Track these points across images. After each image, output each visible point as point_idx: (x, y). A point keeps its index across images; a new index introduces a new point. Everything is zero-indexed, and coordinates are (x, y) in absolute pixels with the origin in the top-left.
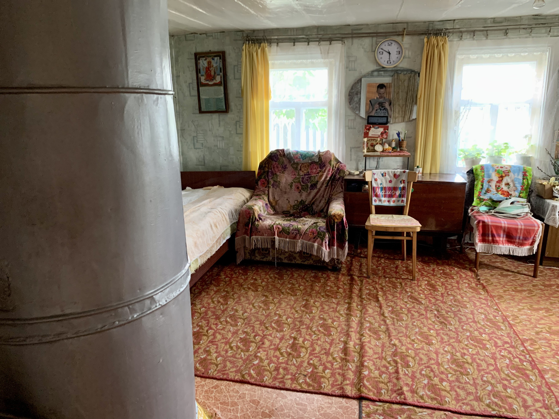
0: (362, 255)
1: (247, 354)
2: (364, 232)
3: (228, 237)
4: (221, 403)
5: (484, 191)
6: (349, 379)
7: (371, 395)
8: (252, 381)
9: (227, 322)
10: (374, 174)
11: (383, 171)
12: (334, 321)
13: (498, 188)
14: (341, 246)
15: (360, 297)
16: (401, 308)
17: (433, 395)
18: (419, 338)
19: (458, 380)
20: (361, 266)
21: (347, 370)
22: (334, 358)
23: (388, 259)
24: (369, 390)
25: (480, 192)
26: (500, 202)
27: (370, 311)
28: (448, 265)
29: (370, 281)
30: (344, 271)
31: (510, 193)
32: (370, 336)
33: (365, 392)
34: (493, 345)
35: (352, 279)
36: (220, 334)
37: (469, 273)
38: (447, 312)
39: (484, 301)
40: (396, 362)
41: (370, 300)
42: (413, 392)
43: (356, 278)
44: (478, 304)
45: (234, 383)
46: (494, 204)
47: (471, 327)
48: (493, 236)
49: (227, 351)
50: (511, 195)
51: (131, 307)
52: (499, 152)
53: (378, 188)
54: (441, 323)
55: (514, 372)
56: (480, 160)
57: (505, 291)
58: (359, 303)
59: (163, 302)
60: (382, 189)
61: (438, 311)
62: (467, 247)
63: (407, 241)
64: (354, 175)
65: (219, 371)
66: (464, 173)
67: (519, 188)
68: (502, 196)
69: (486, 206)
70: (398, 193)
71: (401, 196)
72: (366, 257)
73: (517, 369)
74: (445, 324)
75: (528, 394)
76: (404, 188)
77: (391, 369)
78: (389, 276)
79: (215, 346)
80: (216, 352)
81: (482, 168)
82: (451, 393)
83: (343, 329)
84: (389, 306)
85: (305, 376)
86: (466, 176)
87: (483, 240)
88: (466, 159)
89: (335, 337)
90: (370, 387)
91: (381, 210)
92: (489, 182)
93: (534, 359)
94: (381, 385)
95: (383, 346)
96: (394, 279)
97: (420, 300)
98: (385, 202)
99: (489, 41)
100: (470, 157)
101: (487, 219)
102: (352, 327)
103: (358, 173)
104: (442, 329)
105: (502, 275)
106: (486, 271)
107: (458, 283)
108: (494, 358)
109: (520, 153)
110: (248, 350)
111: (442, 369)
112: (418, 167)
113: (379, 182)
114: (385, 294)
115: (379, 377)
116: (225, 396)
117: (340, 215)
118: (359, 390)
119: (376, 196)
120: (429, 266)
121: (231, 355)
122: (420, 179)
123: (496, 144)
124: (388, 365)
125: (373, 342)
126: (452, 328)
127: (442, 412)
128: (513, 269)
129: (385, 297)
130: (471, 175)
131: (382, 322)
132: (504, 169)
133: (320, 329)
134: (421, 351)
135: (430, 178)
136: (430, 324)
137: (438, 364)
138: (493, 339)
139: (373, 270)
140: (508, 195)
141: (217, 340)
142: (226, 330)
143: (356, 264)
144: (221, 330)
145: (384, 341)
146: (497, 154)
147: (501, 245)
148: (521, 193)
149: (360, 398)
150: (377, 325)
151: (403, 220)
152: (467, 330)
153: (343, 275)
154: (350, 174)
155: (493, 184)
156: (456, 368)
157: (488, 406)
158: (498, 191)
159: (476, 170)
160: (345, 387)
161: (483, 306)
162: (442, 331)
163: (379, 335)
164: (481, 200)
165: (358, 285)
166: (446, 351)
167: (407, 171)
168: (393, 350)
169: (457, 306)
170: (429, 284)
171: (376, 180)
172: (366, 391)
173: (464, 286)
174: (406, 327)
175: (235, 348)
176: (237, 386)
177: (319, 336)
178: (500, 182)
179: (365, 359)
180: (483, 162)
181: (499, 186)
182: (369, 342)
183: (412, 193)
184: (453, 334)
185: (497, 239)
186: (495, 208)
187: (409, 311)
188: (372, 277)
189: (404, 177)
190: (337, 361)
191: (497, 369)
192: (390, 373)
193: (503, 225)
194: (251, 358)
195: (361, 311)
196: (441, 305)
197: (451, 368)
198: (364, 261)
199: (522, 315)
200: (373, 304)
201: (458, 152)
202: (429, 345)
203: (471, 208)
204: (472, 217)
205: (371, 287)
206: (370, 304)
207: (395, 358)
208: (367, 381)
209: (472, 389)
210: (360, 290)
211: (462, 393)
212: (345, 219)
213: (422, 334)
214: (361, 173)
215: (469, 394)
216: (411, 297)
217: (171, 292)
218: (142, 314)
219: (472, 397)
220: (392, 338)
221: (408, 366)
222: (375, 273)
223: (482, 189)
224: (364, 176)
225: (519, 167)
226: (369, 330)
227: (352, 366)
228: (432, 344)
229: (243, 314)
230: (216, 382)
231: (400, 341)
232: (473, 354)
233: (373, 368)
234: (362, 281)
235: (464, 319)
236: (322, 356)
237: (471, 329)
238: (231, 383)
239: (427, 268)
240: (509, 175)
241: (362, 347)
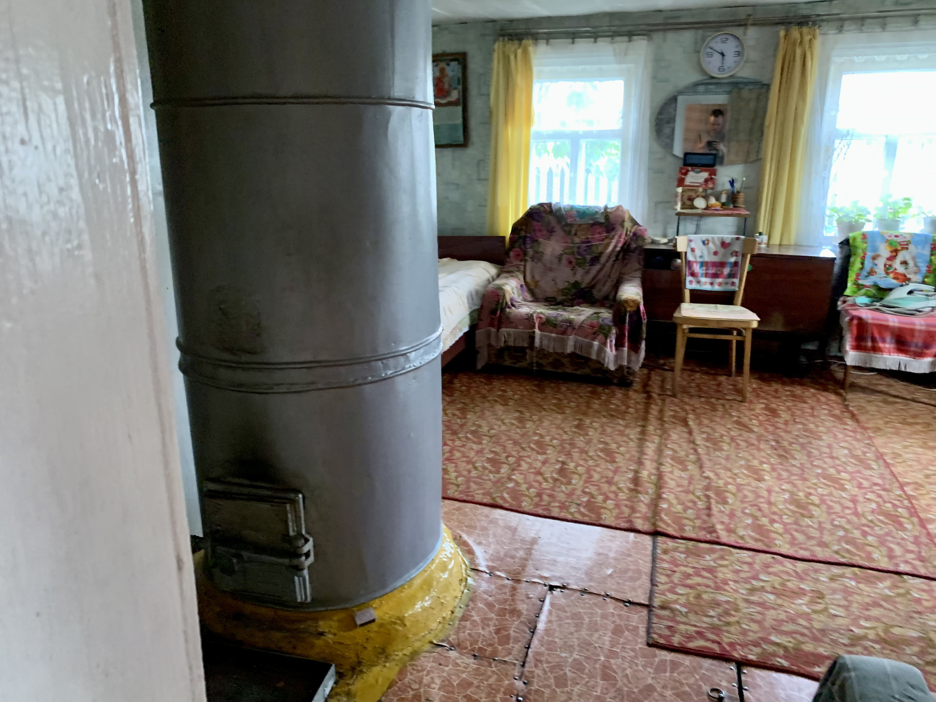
0: (666, 367)
1: (497, 476)
2: (673, 327)
3: (466, 329)
4: (466, 526)
5: (864, 273)
6: (640, 512)
7: (670, 531)
8: (506, 505)
9: (467, 438)
10: (690, 241)
11: (704, 236)
12: (620, 446)
13: (887, 269)
14: (634, 348)
15: (661, 419)
16: (722, 436)
17: (758, 536)
18: (745, 472)
19: (796, 523)
20: (663, 381)
21: (638, 502)
22: (619, 489)
23: (707, 373)
24: (668, 525)
25: (858, 275)
26: (891, 290)
27: (674, 437)
28: (801, 384)
29: (676, 400)
30: (637, 386)
31: (908, 276)
32: (672, 466)
33: (662, 527)
34: (855, 485)
35: (649, 397)
36: (459, 451)
37: (833, 397)
38: (791, 444)
39: (851, 434)
40: (708, 497)
41: (674, 423)
42: (730, 531)
43: (655, 395)
44: (840, 436)
45: (482, 507)
46: (881, 293)
47: (825, 463)
48: (874, 340)
49: (469, 472)
50: (909, 280)
51: (384, 361)
52: (895, 212)
53: (696, 262)
54: (780, 456)
55: (881, 518)
56: (863, 224)
57: (887, 423)
58: (659, 427)
59: (417, 364)
60: (703, 264)
61: (777, 442)
62: (835, 363)
63: (737, 342)
64: (659, 244)
65: (461, 492)
66: (835, 246)
67: (924, 269)
68: (895, 281)
69: (869, 297)
70: (726, 271)
71: (732, 275)
72: (672, 370)
73: (887, 515)
74: (786, 458)
75: (898, 544)
76: (736, 264)
77: (701, 505)
78: (705, 395)
79: (454, 465)
80: (455, 471)
81: (864, 236)
82: (784, 536)
83: (633, 456)
84: (704, 432)
85: (579, 505)
86: (838, 250)
87: (858, 347)
88: (840, 222)
89: (620, 464)
90: (669, 522)
91: (699, 297)
92: (874, 258)
93: (916, 506)
94: (685, 522)
95: (691, 479)
96: (713, 400)
97: (750, 426)
98: (706, 284)
99: (886, 35)
100: (846, 220)
101: (866, 315)
102: (645, 454)
103: (665, 240)
104: (781, 464)
105: (885, 402)
106: (862, 395)
107: (812, 408)
108: (854, 501)
109: (930, 215)
110: (498, 472)
111: (775, 509)
112: (760, 234)
113: (698, 253)
114: (698, 417)
115: (682, 512)
116: (471, 519)
117: (636, 300)
118: (654, 524)
119: (693, 274)
120: (770, 386)
121: (476, 475)
122: (763, 252)
123: (890, 200)
124: (696, 500)
125: (677, 473)
126: (794, 462)
127: (769, 555)
128: (905, 394)
129: (697, 421)
130: (846, 247)
131: (692, 451)
132: (899, 240)
133: (600, 454)
134: (746, 487)
135: (780, 250)
136: (764, 457)
137: (770, 503)
138: (856, 480)
139: (683, 387)
140: (905, 280)
141: (455, 458)
142: (467, 447)
143: (656, 378)
144: (460, 447)
145: (693, 473)
146: (891, 216)
147: (886, 356)
148: (926, 277)
149: (655, 534)
150: (683, 453)
151: (733, 312)
152: (818, 467)
153: (635, 391)
154: (653, 242)
155: (881, 263)
156: (796, 509)
157: (837, 552)
158: (887, 274)
159: (854, 239)
160: (633, 520)
161: (847, 438)
162: (780, 466)
163: (686, 466)
164: (859, 287)
165: (658, 405)
166: (783, 490)
167: (743, 237)
168: (705, 484)
169: (808, 437)
170: (767, 408)
171: (693, 250)
172: (663, 525)
173: (823, 413)
174: (727, 458)
175: (480, 469)
176: (486, 510)
177: (598, 462)
178: (892, 258)
179: (664, 490)
180: (868, 228)
181: (890, 266)
182: (671, 472)
183: (748, 273)
184: (795, 470)
185: (881, 345)
186: (882, 299)
187: (733, 439)
188: (679, 396)
189: (737, 247)
190: (623, 492)
191: (856, 513)
192: (699, 509)
193: (891, 324)
194: (503, 480)
195: (660, 436)
196: (783, 434)
197: (787, 509)
198: (668, 374)
199: (907, 453)
200: (680, 428)
201: (828, 212)
202: (759, 481)
203: (842, 299)
204: (843, 312)
205: (677, 409)
206: (675, 428)
207: (707, 493)
208: (666, 515)
209: (815, 533)
210: (661, 411)
211: (800, 537)
212: (642, 308)
213: (749, 468)
214: (670, 241)
215: (810, 538)
216: (738, 423)
217: (426, 353)
218: (396, 372)
219: (814, 542)
220: (704, 469)
221: (725, 502)
222: (685, 391)
223: (862, 269)
224: (675, 246)
225: (926, 236)
226: (672, 459)
227: (645, 499)
228: (764, 480)
229: (489, 431)
230: (457, 504)
231: (717, 474)
232: (824, 495)
233: (674, 502)
234: (664, 400)
235: (816, 452)
236: (602, 485)
237: (825, 466)
238: (478, 506)
239: (766, 388)
240: (907, 249)
241: (660, 476)
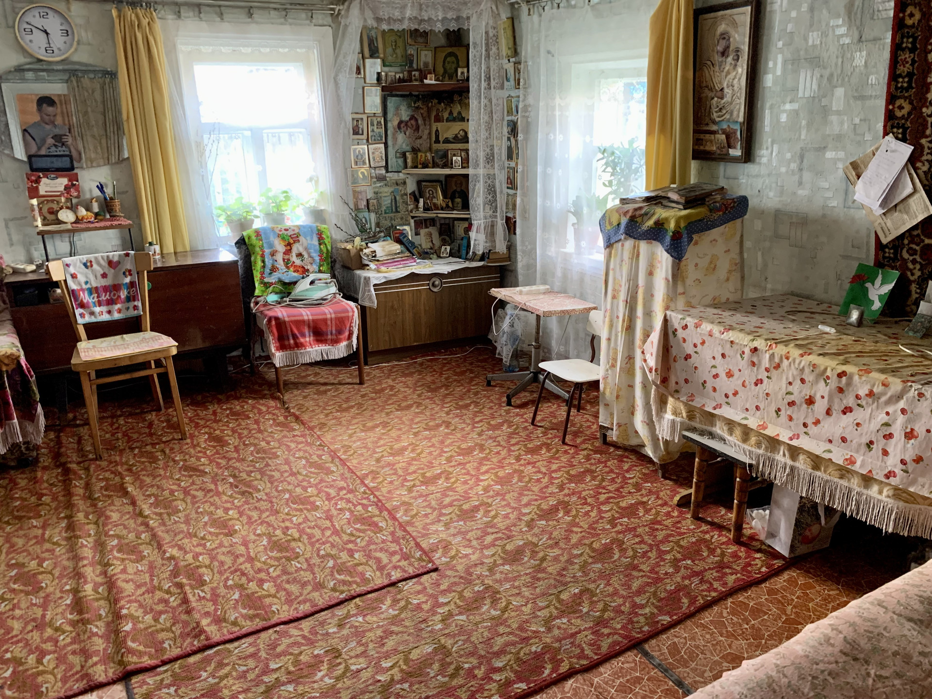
0: (78, 422)
2: (73, 378)
5: (267, 271)
6: (97, 653)
7: (147, 661)
10: (68, 265)
11: (84, 258)
12: (42, 561)
13: (287, 262)
14: (28, 415)
15: (89, 497)
16: (172, 492)
17: (251, 612)
18: (212, 530)
19: (285, 572)
20: (79, 442)
21: (89, 638)
22: (57, 629)
23: (131, 415)
24: (141, 654)
25: (262, 273)
26: (295, 283)
27: (115, 516)
28: (237, 398)
29: (104, 464)
30: (45, 460)
31: (306, 267)
32: (123, 560)
33: (133, 662)
34: (324, 498)
35: (67, 471)
37: (272, 403)
38: (249, 473)
39: (301, 439)
40: (180, 586)
41: (109, 497)
42: (218, 621)
43: (74, 466)
44: (293, 445)
46: (287, 288)
47: (289, 483)
48: (295, 337)
50: (308, 270)
52: (278, 206)
53: (83, 290)
54: (243, 493)
55: (358, 526)
56: (252, 221)
57: (327, 415)
58: (90, 510)
60: (91, 291)
61: (234, 477)
62: (261, 364)
63: (158, 375)
64: (23, 273)
66: (231, 246)
67: (317, 259)
68: (296, 274)
69: (277, 293)
70: (123, 294)
71: (130, 299)
72: (87, 423)
73: (361, 520)
74: (250, 493)
75: (381, 550)
76: (132, 284)
77: (174, 601)
78: (138, 444)
81: (258, 233)
82: (278, 595)
83: (65, 568)
84: (149, 496)
86: (236, 250)
87: (282, 347)
88: (230, 222)
89: (50, 589)
90: (141, 648)
91: (97, 331)
92: (273, 254)
93: (380, 498)
94: (161, 636)
95: (152, 567)
96: (149, 448)
97: (202, 468)
98: (102, 315)
99: (225, 25)
100: (235, 218)
101: (281, 313)
102: (83, 558)
103: (33, 267)
104: (247, 503)
105: (319, 393)
106: (296, 392)
107: (257, 422)
108: (329, 518)
109: (308, 206)
111: (258, 565)
112: (151, 244)
113: (81, 278)
114: (137, 477)
115: (153, 623)
117: (12, 354)
118: (121, 663)
119: (82, 305)
120: (207, 409)
122: (159, 265)
123: (271, 194)
124: (167, 596)
125: (131, 568)
126: (259, 495)
127: (271, 631)
128: (332, 380)
129: (137, 484)
130: (244, 247)
131: (142, 528)
132: (290, 233)
133: (16, 586)
134: (219, 550)
135: (177, 260)
136: (226, 502)
137: (251, 560)
138: (323, 491)
140: (305, 272)
143: (69, 442)
145: (151, 559)
146: (275, 210)
147: (309, 349)
148: (321, 266)
149: (125, 677)
150: (132, 536)
151: (144, 340)
152: (284, 491)
153: (45, 468)
154: (15, 272)
155: (279, 257)
156: (279, 555)
157: (334, 589)
158: (288, 268)
159: (249, 238)
160: (90, 671)
161: (300, 446)
162: (246, 506)
163: (141, 552)
164: (267, 285)
165: (81, 478)
166: (259, 535)
167: (133, 252)
168: (171, 568)
169: (263, 458)
170: (212, 438)
171: (74, 276)
172: (135, 659)
173: (268, 424)
174: (187, 522)
177: (15, 601)
178: (288, 252)
179: (122, 603)
180: (258, 224)
181: (289, 260)
182: (124, 571)
183: (149, 291)
184: (264, 505)
185: (302, 340)
186: (289, 294)
187: (186, 492)
188: (105, 455)
189: (129, 265)
190: (64, 632)
191: (336, 532)
192: (174, 608)
193: (306, 318)
195: (96, 523)
196: (238, 464)
197: (271, 558)
198: (84, 431)
199: (354, 442)
200: (118, 502)
201: (215, 212)
202: (231, 536)
203: (253, 300)
204: (259, 314)
205: (108, 475)
206: (112, 504)
207: (177, 580)
208: (133, 641)
209: (307, 576)
210: (87, 486)
211: (294, 588)
212: (23, 361)
213: (215, 522)
214: (39, 267)
215: (304, 585)
216: (186, 468)
219: (310, 588)
220: (165, 547)
221: (202, 583)
222: (111, 447)
223: (264, 267)
224: (48, 272)
225: (310, 227)
226: (120, 551)
227: (98, 628)
228: (236, 531)
231: (181, 548)
232: (300, 524)
233: (139, 613)
234: (87, 469)
235: (277, 475)
236: (29, 636)
237: (290, 487)
239: (202, 413)
240: (299, 241)
241: (111, 584)
